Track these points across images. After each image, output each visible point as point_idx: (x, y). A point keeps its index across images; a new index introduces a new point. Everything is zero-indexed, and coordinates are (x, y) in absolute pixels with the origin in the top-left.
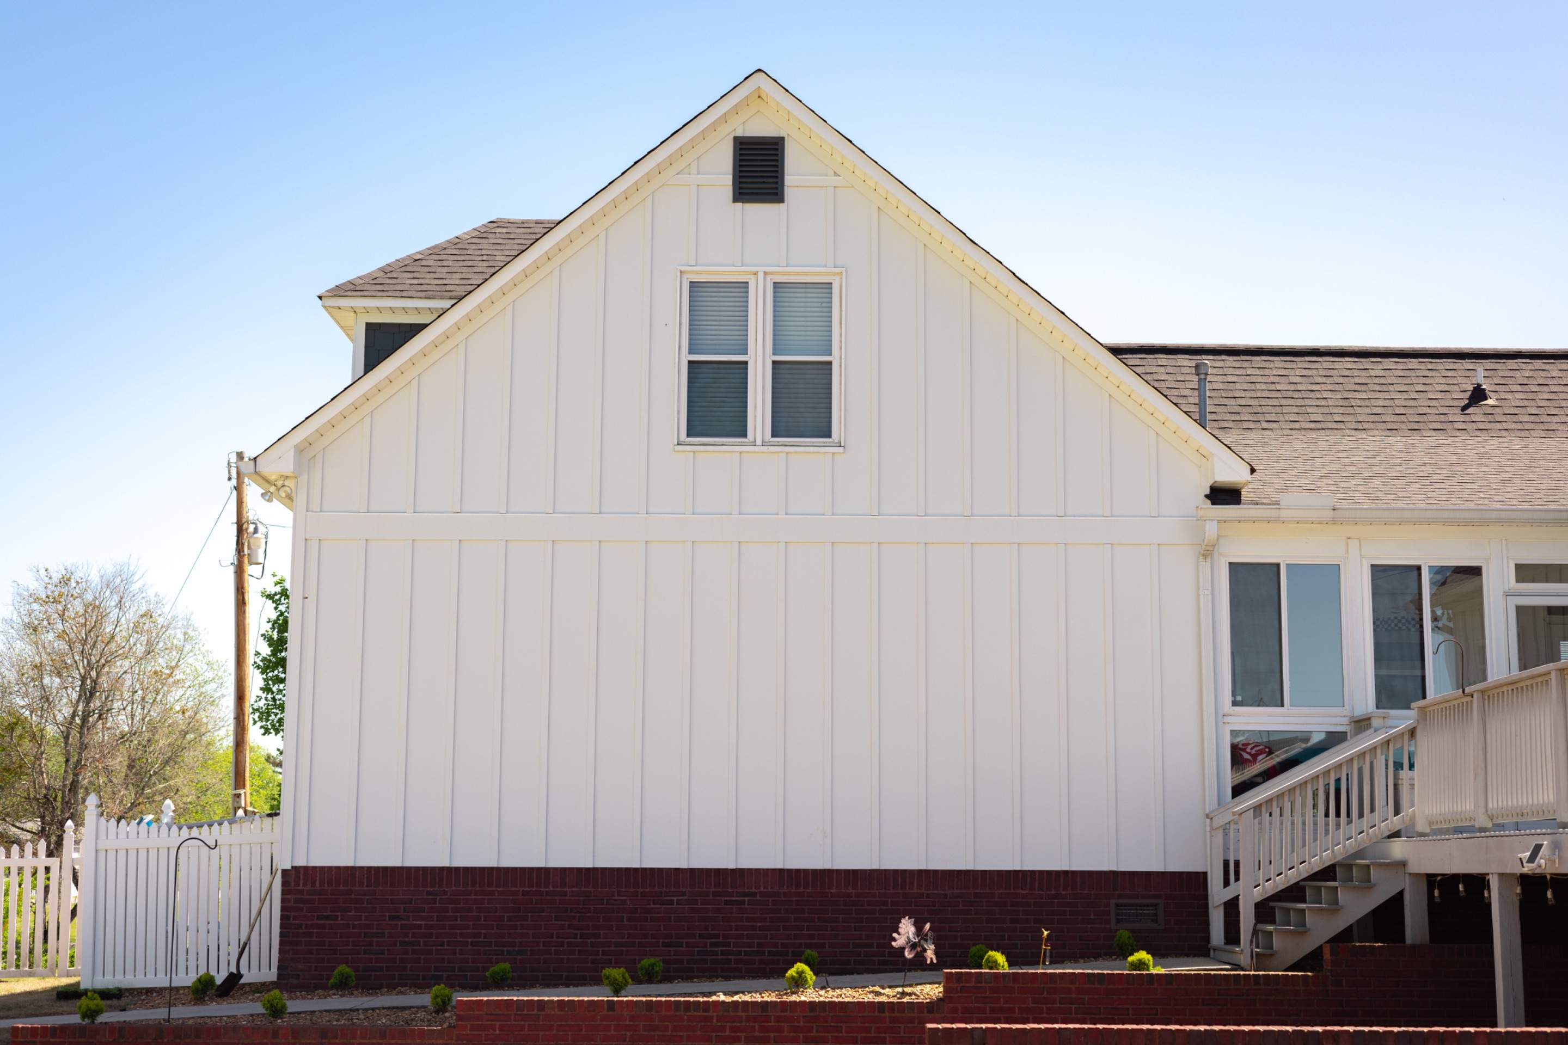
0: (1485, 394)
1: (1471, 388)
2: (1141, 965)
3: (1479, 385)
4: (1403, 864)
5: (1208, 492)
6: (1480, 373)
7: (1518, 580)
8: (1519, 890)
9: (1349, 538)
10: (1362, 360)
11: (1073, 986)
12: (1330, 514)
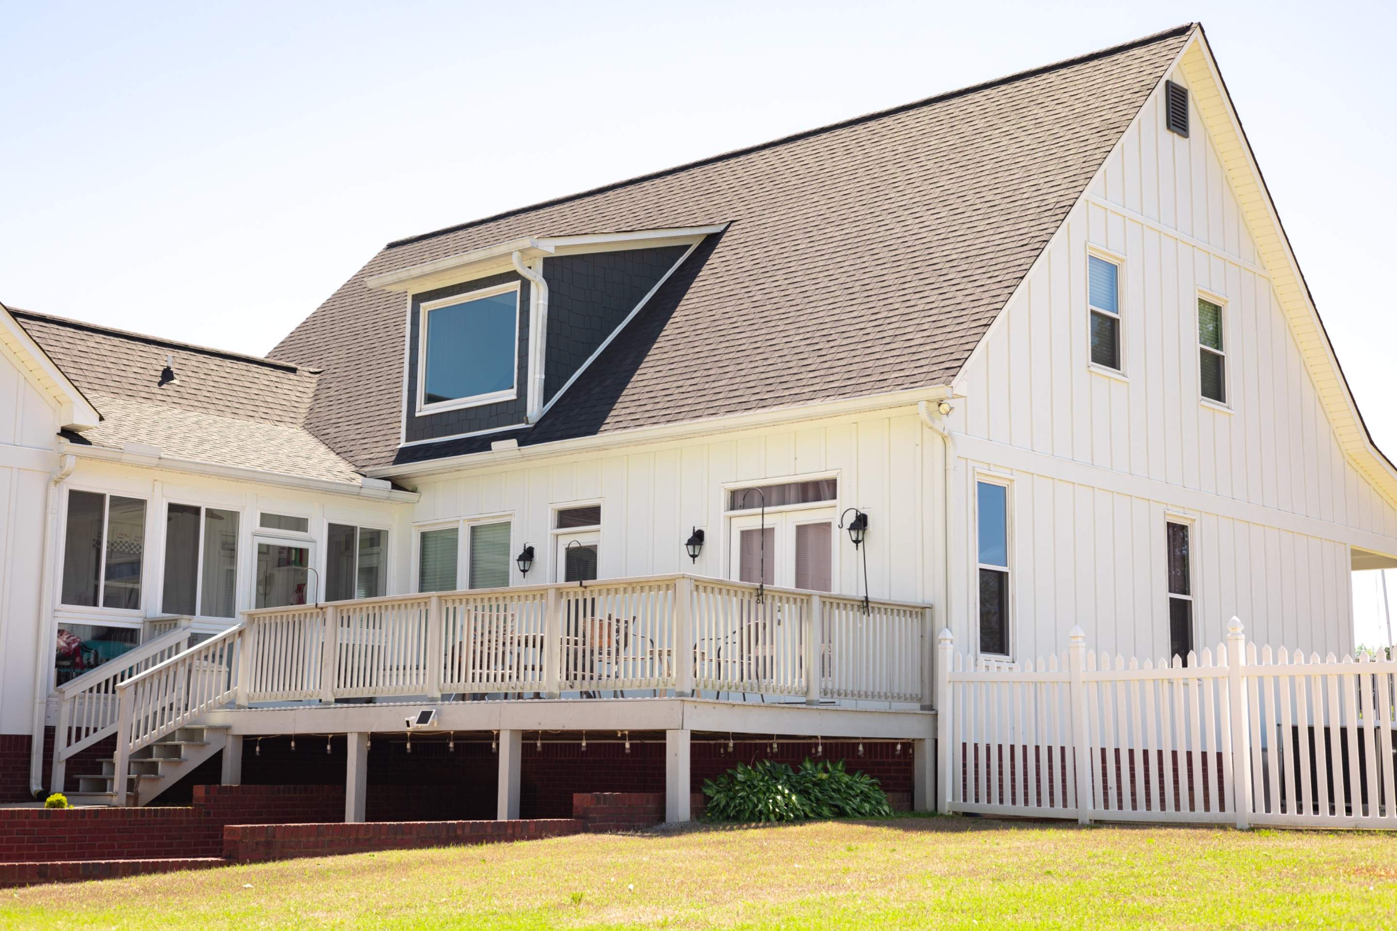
0: (173, 376)
1: (162, 369)
2: (59, 803)
3: (169, 368)
4: (226, 729)
5: (59, 431)
6: (169, 358)
7: (262, 525)
8: (369, 744)
9: (155, 480)
10: (79, 332)
11: (27, 821)
12: (156, 461)
